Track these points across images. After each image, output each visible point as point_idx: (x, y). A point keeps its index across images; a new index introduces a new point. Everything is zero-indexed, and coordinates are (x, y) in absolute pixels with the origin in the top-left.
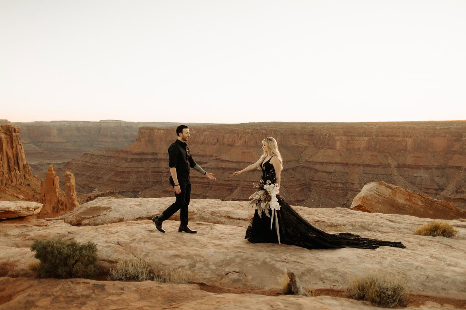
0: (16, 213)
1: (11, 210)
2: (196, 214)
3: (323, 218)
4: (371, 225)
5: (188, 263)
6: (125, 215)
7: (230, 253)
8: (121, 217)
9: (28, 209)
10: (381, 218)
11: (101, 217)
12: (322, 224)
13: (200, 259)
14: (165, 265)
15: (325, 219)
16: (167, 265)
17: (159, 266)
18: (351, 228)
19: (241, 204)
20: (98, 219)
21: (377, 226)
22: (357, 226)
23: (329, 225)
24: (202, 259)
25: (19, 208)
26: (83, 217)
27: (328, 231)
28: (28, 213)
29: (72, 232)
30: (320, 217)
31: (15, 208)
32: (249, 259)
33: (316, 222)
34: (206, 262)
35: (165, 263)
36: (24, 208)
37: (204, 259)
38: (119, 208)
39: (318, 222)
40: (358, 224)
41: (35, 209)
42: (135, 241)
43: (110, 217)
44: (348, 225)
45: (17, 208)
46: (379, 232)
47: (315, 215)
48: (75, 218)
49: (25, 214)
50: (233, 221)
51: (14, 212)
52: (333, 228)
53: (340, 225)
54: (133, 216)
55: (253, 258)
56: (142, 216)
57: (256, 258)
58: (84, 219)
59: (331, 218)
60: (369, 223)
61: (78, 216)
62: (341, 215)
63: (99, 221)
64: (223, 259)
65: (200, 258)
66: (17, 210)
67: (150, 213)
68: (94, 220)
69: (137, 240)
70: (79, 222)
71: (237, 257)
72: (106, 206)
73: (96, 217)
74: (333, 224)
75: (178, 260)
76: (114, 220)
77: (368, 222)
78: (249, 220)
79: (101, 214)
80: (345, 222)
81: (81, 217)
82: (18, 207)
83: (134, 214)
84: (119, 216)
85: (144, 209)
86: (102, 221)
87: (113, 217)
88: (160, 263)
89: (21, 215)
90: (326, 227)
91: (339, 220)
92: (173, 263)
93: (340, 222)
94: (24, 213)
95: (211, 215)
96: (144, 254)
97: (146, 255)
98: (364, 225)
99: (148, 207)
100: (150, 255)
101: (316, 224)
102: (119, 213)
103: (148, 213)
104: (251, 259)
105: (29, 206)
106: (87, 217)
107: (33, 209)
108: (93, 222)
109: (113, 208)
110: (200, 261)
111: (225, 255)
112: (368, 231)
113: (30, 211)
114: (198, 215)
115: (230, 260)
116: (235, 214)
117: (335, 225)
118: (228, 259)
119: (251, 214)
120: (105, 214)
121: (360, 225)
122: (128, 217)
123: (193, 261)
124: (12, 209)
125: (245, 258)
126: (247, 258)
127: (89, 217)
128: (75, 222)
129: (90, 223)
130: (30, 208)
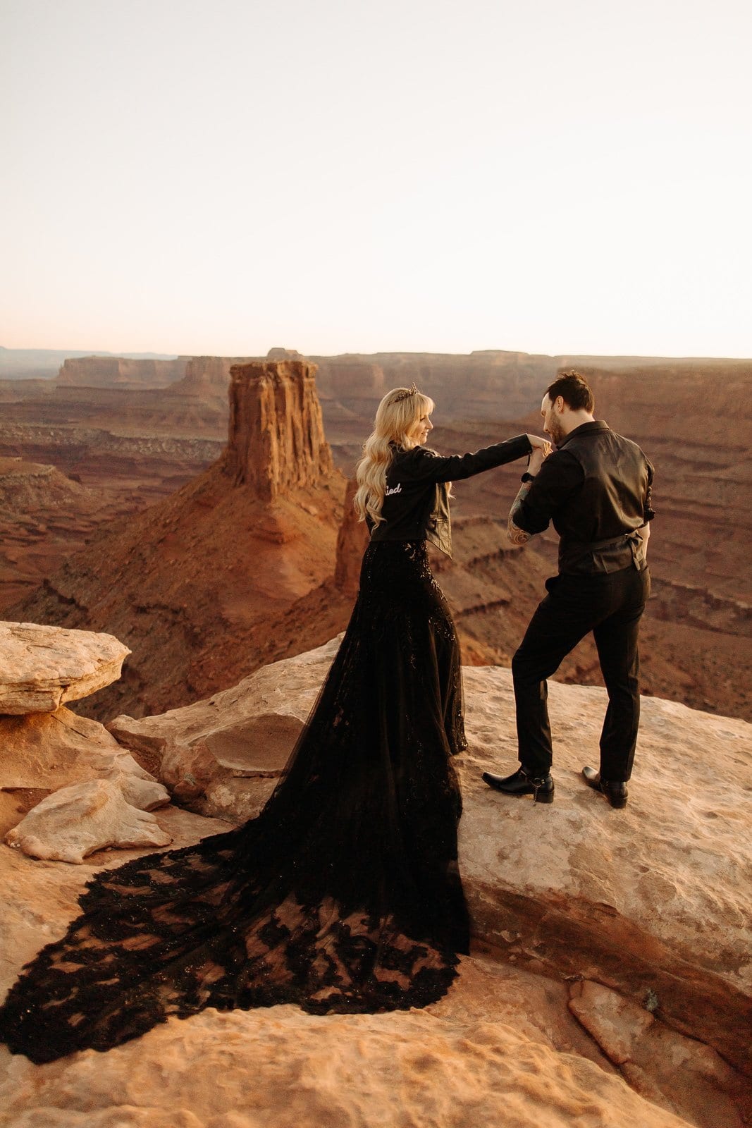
9: (29, 687)
26: (224, 763)
36: (11, 686)
48: (195, 757)
58: (223, 775)
61: (208, 748)
67: (518, 863)
70: (203, 787)
81: (215, 762)
89: (7, 711)
94: (14, 702)
105: (39, 674)
106: (238, 767)
107: (52, 685)
113: (40, 696)
127: (243, 772)
128: (187, 783)
129: (239, 811)
130: (42, 685)
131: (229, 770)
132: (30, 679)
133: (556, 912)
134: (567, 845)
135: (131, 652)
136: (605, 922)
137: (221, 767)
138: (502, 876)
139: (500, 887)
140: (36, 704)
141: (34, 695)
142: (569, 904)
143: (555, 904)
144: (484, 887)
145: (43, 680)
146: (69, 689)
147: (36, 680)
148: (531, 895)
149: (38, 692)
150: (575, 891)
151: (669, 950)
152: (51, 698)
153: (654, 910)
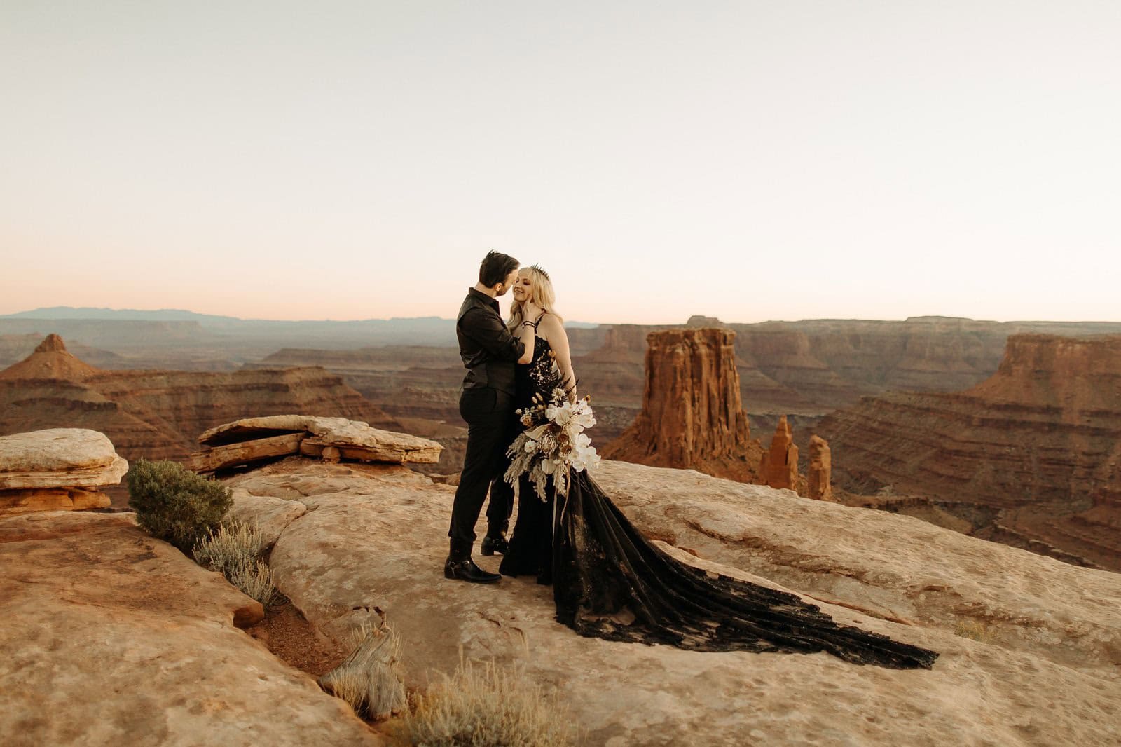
0: (370, 451)
1: (355, 443)
2: (632, 504)
9: (391, 447)
22: (1086, 642)
25: (375, 442)
28: (391, 455)
31: (365, 440)
33: (931, 589)
36: (384, 445)
39: (932, 592)
45: (369, 441)
49: (385, 456)
51: (363, 448)
52: (969, 620)
66: (368, 445)
74: (983, 609)
78: (733, 541)
80: (1045, 617)
82: (371, 440)
89: (380, 458)
94: (384, 454)
95: (662, 513)
101: (922, 595)
105: (394, 442)
107: (402, 449)
113: (396, 453)
114: (636, 507)
124: (359, 441)
130: (397, 448)
132: (391, 444)
141: (393, 452)
145: (398, 446)
146: (409, 453)
147: (395, 444)
152: (401, 455)
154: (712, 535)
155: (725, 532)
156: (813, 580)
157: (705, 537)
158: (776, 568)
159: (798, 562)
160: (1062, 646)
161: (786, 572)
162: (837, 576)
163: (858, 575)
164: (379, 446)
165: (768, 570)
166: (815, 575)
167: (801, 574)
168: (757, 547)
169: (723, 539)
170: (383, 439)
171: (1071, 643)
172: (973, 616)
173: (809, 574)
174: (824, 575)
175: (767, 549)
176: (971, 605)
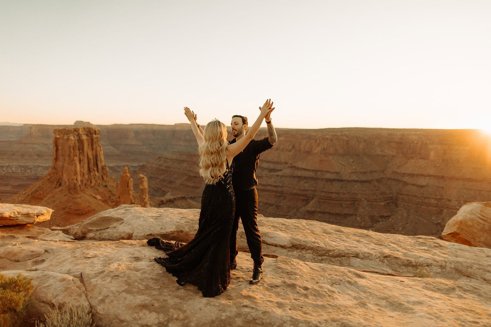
0: (13, 220)
1: (4, 216)
3: (397, 252)
4: (472, 268)
5: (156, 322)
6: (135, 229)
7: (230, 306)
8: (131, 232)
9: (28, 215)
10: (488, 256)
11: (109, 230)
12: (393, 261)
13: (179, 315)
14: (122, 321)
15: (400, 253)
16: (125, 322)
17: (114, 321)
18: (440, 270)
19: (287, 224)
20: (104, 233)
21: (481, 271)
22: (448, 269)
23: (404, 264)
24: (182, 316)
25: (17, 213)
26: (90, 228)
27: (402, 272)
28: (27, 220)
29: (50, 251)
30: (392, 249)
31: (11, 213)
32: (257, 321)
33: (386, 257)
34: (186, 322)
35: (122, 318)
36: (22, 215)
37: (186, 314)
38: (132, 220)
39: (388, 258)
40: (450, 265)
41: (37, 216)
42: (102, 275)
43: (119, 231)
44: (435, 266)
45: (13, 214)
46: (485, 280)
47: (386, 246)
48: (81, 229)
50: (267, 248)
51: (10, 218)
52: (410, 268)
53: (421, 265)
54: (143, 232)
55: (264, 319)
56: (155, 232)
57: (268, 321)
58: (90, 231)
59: (409, 253)
60: (468, 265)
61: (84, 227)
62: (426, 248)
63: (105, 235)
64: (214, 318)
65: (180, 312)
66: (13, 216)
67: (165, 229)
68: (100, 234)
69: (105, 273)
70: (85, 235)
71: (239, 315)
72: (119, 216)
73: (104, 229)
74: (411, 262)
75: (144, 314)
76: (123, 235)
77: (466, 262)
78: (289, 248)
79: (111, 226)
80: (430, 261)
81: (87, 229)
83: (146, 228)
84: (129, 230)
85: (158, 223)
86: (108, 235)
87: (121, 231)
88: (116, 317)
89: (20, 223)
90: (400, 266)
91: (420, 257)
92: (135, 319)
93: (421, 259)
94: (23, 220)
96: (100, 298)
97: (102, 301)
98: (460, 268)
99: (164, 221)
100: (107, 301)
101: (385, 260)
102: (130, 226)
103: (162, 229)
104: (259, 322)
105: (30, 212)
106: (94, 229)
107: (34, 215)
108: (99, 236)
109: (125, 219)
110: (177, 319)
111: (220, 310)
112: (465, 278)
113: (31, 218)
115: (225, 320)
116: (271, 237)
117: (414, 264)
118: (223, 318)
119: (293, 239)
120: (115, 227)
121: (453, 266)
122: (138, 233)
123: (166, 319)
124: (7, 215)
125: (251, 319)
126: (254, 319)
127: (96, 229)
128: (79, 235)
129: (96, 237)
130: (31, 215)
131: (92, 230)
132: (28, 213)
133: (172, 235)
134: (175, 225)
135: (54, 211)
136: (181, 234)
137: (90, 230)
138: (161, 232)
139: (161, 234)
140: (30, 220)
141: (29, 218)
142: (175, 233)
143: (172, 234)
144: (158, 235)
145: (32, 213)
146: (39, 217)
147: (30, 213)
148: (167, 233)
149: (30, 217)
150: (176, 230)
151: (192, 236)
152: (34, 219)
153: (190, 230)
154: (276, 246)
155: (282, 244)
156: (340, 261)
157: (273, 247)
158: (320, 258)
159: (328, 254)
160: (443, 272)
161: (326, 259)
162: (348, 257)
163: (357, 256)
164: (19, 216)
165: (317, 259)
166: (340, 259)
167: (333, 259)
168: (303, 249)
169: (283, 247)
170: (22, 211)
171: (444, 270)
172: (410, 266)
173: (337, 259)
174: (343, 258)
175: (309, 249)
176: (406, 262)
